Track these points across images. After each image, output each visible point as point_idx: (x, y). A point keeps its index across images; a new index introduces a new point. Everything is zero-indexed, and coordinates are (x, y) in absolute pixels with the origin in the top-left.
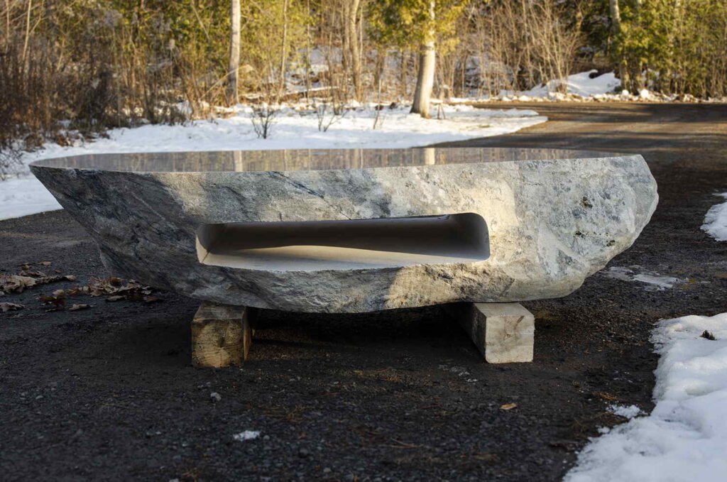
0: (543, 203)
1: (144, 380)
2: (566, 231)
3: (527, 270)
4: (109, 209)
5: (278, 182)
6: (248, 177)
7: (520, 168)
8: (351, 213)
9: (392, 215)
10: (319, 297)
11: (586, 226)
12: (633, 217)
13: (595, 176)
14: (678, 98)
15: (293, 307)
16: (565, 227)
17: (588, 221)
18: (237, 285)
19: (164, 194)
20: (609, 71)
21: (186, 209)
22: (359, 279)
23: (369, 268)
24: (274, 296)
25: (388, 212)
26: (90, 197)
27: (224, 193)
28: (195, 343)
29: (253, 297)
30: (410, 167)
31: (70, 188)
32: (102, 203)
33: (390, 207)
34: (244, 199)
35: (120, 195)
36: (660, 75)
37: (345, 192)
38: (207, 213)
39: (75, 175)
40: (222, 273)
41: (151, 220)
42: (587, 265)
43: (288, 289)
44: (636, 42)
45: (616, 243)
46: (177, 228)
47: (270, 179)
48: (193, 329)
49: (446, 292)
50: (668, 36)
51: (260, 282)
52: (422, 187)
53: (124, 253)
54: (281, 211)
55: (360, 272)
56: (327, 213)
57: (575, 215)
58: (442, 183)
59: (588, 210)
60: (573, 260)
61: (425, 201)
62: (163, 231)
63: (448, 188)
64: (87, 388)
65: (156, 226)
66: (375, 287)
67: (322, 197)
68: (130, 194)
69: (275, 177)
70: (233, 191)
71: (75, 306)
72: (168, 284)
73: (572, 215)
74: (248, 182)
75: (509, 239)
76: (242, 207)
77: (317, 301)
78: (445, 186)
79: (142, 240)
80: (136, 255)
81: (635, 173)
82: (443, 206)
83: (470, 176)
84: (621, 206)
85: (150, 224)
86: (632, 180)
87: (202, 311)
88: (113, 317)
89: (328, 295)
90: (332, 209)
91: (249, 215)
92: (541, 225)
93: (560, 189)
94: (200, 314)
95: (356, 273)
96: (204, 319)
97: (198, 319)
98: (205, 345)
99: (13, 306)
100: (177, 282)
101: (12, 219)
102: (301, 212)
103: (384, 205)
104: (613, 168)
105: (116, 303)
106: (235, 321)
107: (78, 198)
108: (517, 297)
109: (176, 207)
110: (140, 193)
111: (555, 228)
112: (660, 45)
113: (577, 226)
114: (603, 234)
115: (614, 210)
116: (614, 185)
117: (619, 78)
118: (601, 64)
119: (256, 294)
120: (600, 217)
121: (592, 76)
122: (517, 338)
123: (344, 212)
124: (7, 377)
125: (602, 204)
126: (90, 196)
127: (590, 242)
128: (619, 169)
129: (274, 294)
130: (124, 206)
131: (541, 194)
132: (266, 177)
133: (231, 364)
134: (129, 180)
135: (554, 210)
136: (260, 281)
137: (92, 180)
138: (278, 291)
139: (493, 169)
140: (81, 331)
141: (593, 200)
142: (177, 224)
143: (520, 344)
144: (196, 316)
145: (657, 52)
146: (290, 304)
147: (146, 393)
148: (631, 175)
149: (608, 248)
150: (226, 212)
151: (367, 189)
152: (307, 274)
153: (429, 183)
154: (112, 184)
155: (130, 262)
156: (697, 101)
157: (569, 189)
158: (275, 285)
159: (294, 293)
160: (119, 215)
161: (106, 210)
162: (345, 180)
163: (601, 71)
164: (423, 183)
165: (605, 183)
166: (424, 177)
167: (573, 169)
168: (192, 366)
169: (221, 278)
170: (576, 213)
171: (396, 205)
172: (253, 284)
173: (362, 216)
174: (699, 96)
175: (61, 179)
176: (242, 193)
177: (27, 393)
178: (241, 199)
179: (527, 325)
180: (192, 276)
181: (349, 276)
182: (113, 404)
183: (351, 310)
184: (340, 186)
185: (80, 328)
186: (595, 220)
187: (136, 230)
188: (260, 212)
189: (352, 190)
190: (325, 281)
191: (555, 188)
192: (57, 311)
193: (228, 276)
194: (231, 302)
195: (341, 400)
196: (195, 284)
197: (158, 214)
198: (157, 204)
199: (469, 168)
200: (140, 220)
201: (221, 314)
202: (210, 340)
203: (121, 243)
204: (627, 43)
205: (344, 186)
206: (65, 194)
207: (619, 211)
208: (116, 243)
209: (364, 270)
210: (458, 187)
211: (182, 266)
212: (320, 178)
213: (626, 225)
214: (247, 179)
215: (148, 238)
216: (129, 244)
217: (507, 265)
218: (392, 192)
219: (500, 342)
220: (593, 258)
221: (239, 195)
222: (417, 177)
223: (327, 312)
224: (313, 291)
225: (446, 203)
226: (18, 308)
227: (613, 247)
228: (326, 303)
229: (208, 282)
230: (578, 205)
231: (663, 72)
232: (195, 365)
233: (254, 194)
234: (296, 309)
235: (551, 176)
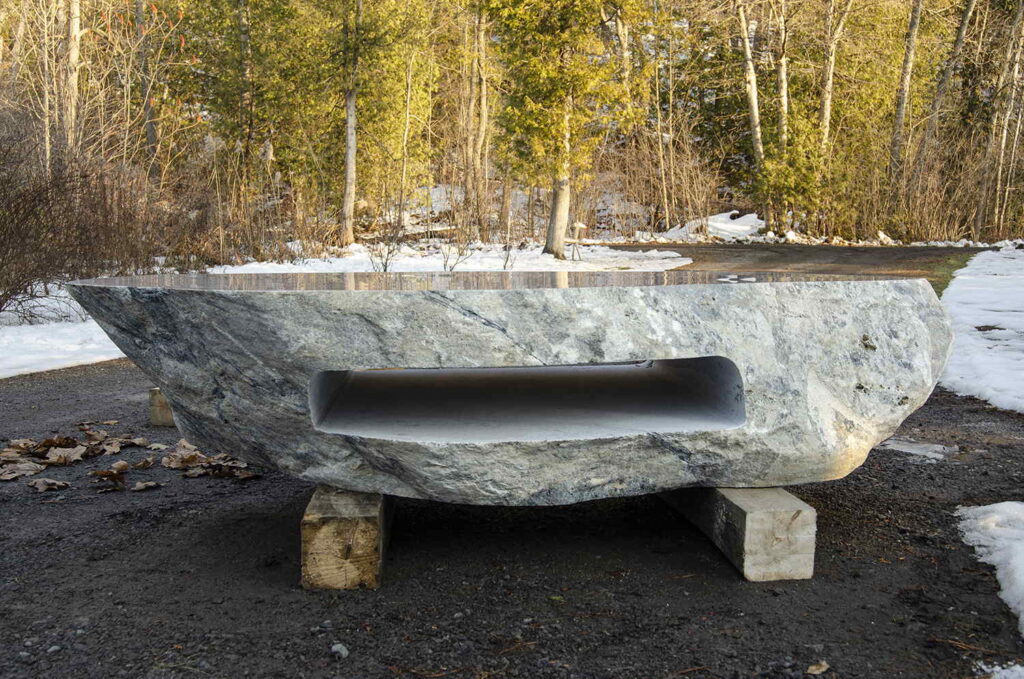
0: (811, 343)
1: (226, 613)
2: (843, 383)
3: (796, 441)
4: (181, 347)
5: (436, 307)
6: (391, 299)
7: (777, 292)
8: (547, 356)
9: (607, 359)
10: (494, 482)
11: (870, 377)
12: (929, 364)
13: (876, 305)
14: (826, 241)
15: (454, 497)
16: (842, 378)
17: (872, 370)
18: (371, 463)
19: (260, 324)
20: (751, 211)
21: (294, 348)
22: (555, 455)
23: (573, 439)
24: (426, 480)
25: (601, 354)
26: (153, 331)
27: (353, 323)
28: (306, 553)
29: (394, 481)
30: (631, 288)
31: (124, 318)
32: (170, 340)
33: (604, 346)
34: (384, 332)
35: (194, 326)
36: (807, 216)
37: (537, 322)
38: (327, 353)
39: (129, 296)
40: (348, 444)
41: (242, 365)
42: (874, 431)
43: (448, 471)
44: (782, 181)
45: (909, 402)
46: (280, 377)
47: (424, 302)
48: (303, 532)
49: (680, 474)
50: (816, 173)
51: (406, 459)
52: (648, 316)
53: (203, 413)
54: (440, 351)
55: (558, 444)
56: (511, 356)
57: (855, 360)
58: (675, 312)
59: (870, 353)
60: (856, 426)
61: (655, 338)
62: (259, 381)
63: (685, 319)
64: (134, 630)
65: (249, 373)
66: (579, 468)
67: (504, 331)
68: (210, 325)
69: (432, 299)
70: (367, 320)
71: (139, 485)
72: (267, 459)
73: (850, 361)
74: (391, 307)
75: (770, 395)
76: (380, 344)
77: (492, 488)
78: (681, 316)
79: (228, 394)
80: (221, 416)
81: (925, 303)
82: (679, 346)
83: (713, 303)
84: (913, 349)
85: (239, 371)
86: (923, 312)
87: (317, 503)
88: (190, 502)
89: (508, 479)
90: (518, 349)
91: (392, 357)
92: (810, 374)
93: (833, 324)
94: (314, 507)
95: (552, 447)
96: (321, 516)
97: (311, 516)
98: (321, 556)
99: (54, 484)
100: (281, 457)
101: (82, 366)
102: (471, 353)
103: (594, 344)
104: (899, 296)
105: (198, 480)
106: (367, 519)
107: (135, 332)
108: (779, 480)
109: (278, 346)
110: (224, 323)
111: (828, 380)
112: (808, 184)
113: (857, 374)
114: (893, 389)
115: (905, 355)
116: (902, 319)
117: (762, 219)
118: (742, 204)
119: (399, 477)
120: (887, 364)
121: (733, 217)
122: (790, 543)
123: (535, 353)
124: (13, 607)
125: (889, 345)
126: (152, 329)
127: (876, 399)
128: (906, 296)
129: (426, 477)
130: (202, 344)
131: (807, 329)
132: (419, 298)
133: (362, 585)
134: (209, 302)
135: (826, 353)
136: (406, 457)
137: (153, 304)
138: (431, 472)
139: (743, 293)
140: (141, 524)
141: (877, 339)
142: (280, 370)
143: (794, 552)
144: (308, 511)
145: (804, 191)
146: (450, 492)
147: (228, 640)
148: (921, 306)
149: (899, 407)
150: (355, 353)
151: (570, 320)
152: (479, 448)
153: (658, 311)
154: (184, 309)
155: (213, 426)
156: (847, 243)
157: (844, 324)
158: (429, 465)
159: (457, 476)
160: (195, 357)
161: (176, 350)
162: (537, 304)
163: (743, 212)
164: (650, 311)
165: (890, 316)
166: (651, 302)
167: (848, 296)
168: (301, 587)
169: (346, 452)
170: (855, 357)
171: (612, 344)
172: (394, 462)
173: (564, 359)
174: (849, 240)
175: (110, 303)
176: (381, 323)
177: (36, 639)
178: (380, 334)
179: (805, 524)
180: (302, 449)
181: (541, 451)
182: (171, 665)
183: (541, 502)
184: (531, 314)
185: (141, 518)
186: (881, 368)
187: (220, 380)
188: (408, 352)
189: (549, 321)
190: (505, 458)
191: (826, 322)
192: (114, 491)
193: (357, 450)
194: (361, 487)
195: (543, 656)
196: (306, 460)
197: (252, 356)
198: (250, 340)
199: (711, 291)
200: (225, 365)
201: (346, 508)
202: (329, 548)
203: (198, 399)
204: (772, 181)
205: (536, 315)
206: (118, 326)
207: (911, 356)
208: (192, 400)
209: (564, 442)
210: (698, 318)
211: (289, 434)
212: (501, 301)
213: (922, 376)
214: (388, 301)
215: (239, 391)
216: (210, 400)
217: (769, 434)
218: (605, 325)
219: (765, 549)
220: (881, 422)
221: (377, 326)
222: (642, 303)
223: (505, 504)
224: (486, 474)
225: (682, 340)
226: (60, 488)
227: (906, 407)
228: (506, 492)
229: (326, 457)
230: (857, 346)
231: (809, 213)
232: (306, 586)
233: (399, 325)
234: (458, 500)
235: (819, 305)
